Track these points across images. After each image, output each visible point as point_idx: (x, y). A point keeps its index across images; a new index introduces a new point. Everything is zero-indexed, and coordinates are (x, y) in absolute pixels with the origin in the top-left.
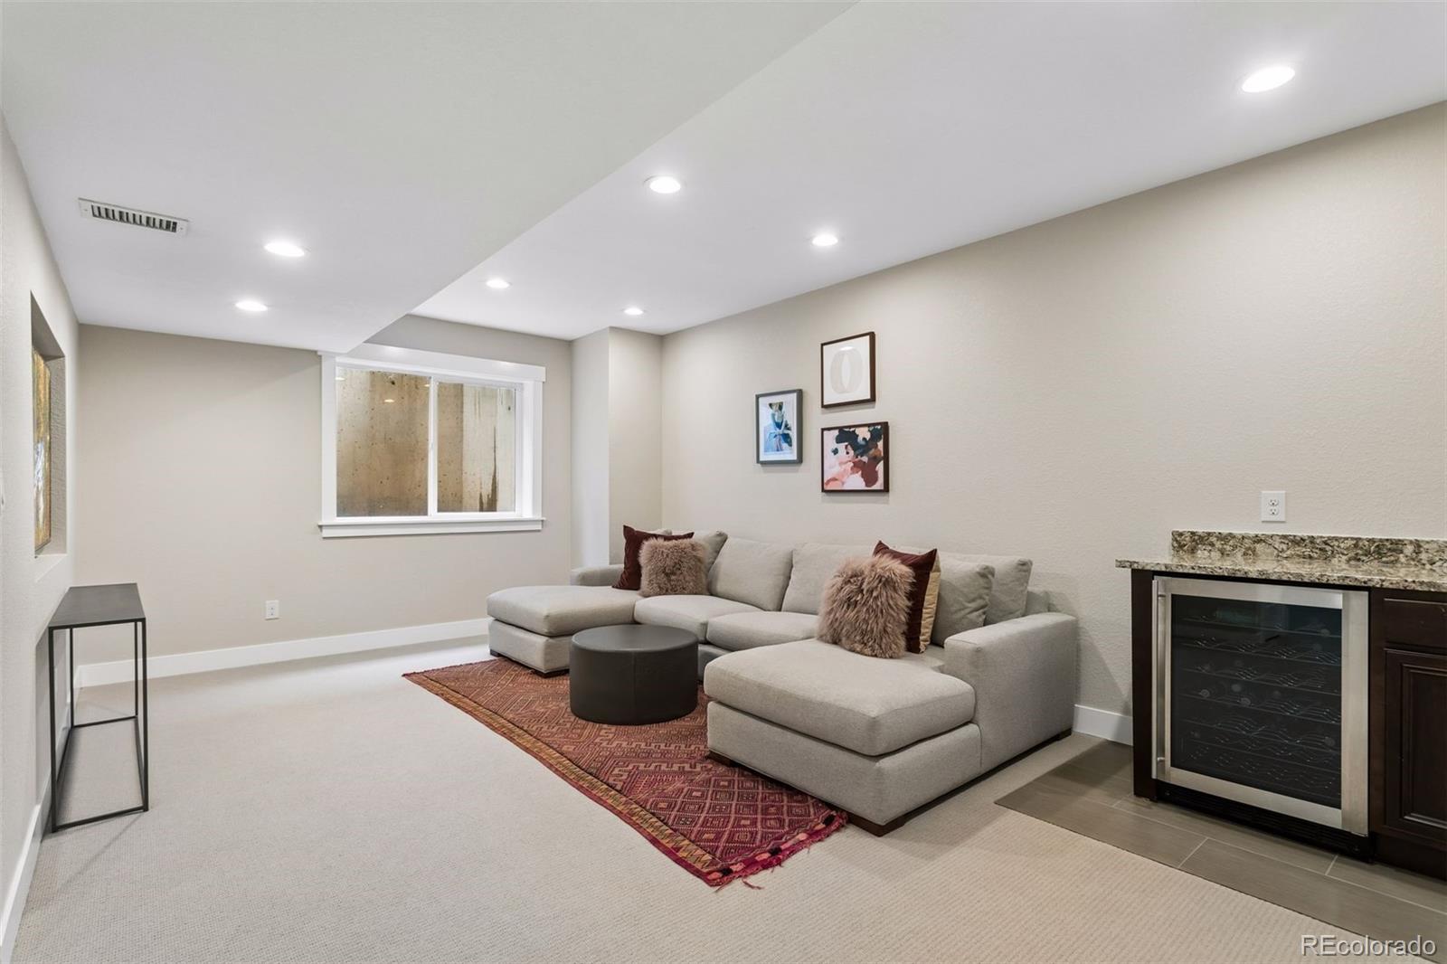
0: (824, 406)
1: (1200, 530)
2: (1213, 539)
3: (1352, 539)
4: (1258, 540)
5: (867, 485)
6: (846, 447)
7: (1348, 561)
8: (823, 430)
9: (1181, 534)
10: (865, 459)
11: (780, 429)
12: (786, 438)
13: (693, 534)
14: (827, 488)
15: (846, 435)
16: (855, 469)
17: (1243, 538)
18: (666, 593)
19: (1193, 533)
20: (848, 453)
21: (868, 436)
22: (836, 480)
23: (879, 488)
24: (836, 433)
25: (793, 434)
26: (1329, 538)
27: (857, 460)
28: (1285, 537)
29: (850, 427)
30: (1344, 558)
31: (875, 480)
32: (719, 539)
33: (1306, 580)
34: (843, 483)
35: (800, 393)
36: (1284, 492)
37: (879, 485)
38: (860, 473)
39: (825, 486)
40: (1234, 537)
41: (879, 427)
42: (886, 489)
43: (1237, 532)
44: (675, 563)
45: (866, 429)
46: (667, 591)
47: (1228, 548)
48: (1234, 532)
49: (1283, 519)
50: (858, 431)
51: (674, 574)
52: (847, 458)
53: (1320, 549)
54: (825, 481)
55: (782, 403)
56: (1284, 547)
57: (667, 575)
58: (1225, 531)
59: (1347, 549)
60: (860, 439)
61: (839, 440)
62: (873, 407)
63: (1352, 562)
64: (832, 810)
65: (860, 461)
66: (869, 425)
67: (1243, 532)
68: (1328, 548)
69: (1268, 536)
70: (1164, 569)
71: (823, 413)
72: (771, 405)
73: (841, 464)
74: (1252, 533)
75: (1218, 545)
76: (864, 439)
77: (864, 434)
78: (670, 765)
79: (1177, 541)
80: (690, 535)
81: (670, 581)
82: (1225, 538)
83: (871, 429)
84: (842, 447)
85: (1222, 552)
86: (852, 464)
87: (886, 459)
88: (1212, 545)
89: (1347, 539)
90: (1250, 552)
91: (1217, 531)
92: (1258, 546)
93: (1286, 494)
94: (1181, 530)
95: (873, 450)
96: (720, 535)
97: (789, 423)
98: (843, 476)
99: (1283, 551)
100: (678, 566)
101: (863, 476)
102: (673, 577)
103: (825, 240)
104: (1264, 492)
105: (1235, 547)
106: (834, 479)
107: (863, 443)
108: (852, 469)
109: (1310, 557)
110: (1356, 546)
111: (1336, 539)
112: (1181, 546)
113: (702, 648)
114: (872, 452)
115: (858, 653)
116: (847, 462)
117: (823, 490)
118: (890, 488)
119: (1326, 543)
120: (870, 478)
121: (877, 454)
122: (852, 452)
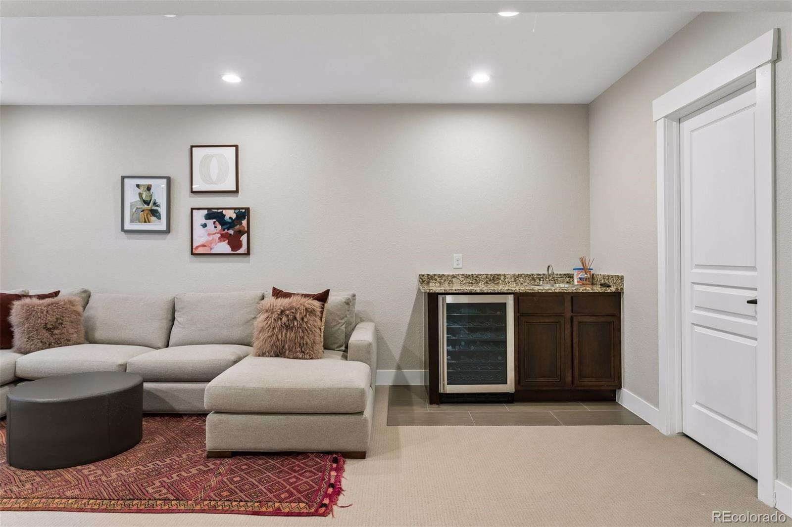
0: (192, 192)
1: (431, 273)
2: (436, 277)
3: (485, 274)
4: (454, 276)
5: (232, 250)
6: (214, 223)
7: (484, 284)
8: (192, 209)
9: (423, 276)
10: (231, 232)
11: (148, 205)
12: (155, 213)
13: (59, 292)
14: (195, 251)
15: (214, 215)
16: (222, 239)
17: (448, 276)
18: (50, 346)
19: (428, 275)
20: (216, 227)
21: (234, 216)
22: (205, 246)
23: (243, 252)
24: (206, 212)
25: (163, 210)
26: (478, 275)
27: (224, 232)
28: (463, 275)
29: (218, 209)
30: (483, 282)
31: (240, 246)
32: (84, 295)
33: (496, 292)
34: (211, 249)
35: (169, 180)
36: (461, 255)
37: (243, 250)
38: (227, 241)
39: (194, 250)
40: (445, 276)
41: (243, 211)
42: (248, 253)
43: (446, 273)
44: (57, 319)
45: (233, 211)
46: (50, 344)
47: (442, 281)
48: (445, 273)
49: (461, 267)
50: (225, 212)
51: (55, 328)
52: (214, 230)
53: (475, 280)
54: (194, 247)
55: (151, 185)
56: (463, 279)
57: (49, 330)
58: (441, 273)
59: (484, 279)
60: (227, 218)
61: (208, 217)
62: (237, 197)
63: (486, 284)
64: (332, 455)
65: (227, 233)
66: (235, 209)
67: (448, 273)
68: (478, 279)
69: (457, 275)
70: (444, 292)
71: (190, 197)
72: (138, 186)
73: (209, 235)
74: (451, 274)
75: (438, 280)
76: (231, 218)
77: (230, 214)
78: (187, 471)
79: (421, 278)
80: (56, 294)
81: (52, 334)
82: (441, 276)
83: (237, 211)
84: (210, 223)
85: (440, 283)
86: (220, 235)
87: (248, 232)
88: (436, 280)
89: (483, 275)
90: (451, 282)
91: (438, 273)
92: (453, 279)
93: (463, 256)
94: (423, 274)
95: (238, 226)
96: (85, 291)
97: (157, 201)
98: (211, 243)
99: (462, 281)
100: (60, 321)
101: (229, 243)
102: (56, 332)
103: (232, 78)
104: (455, 255)
105: (445, 280)
106: (204, 246)
107: (230, 221)
108: (219, 238)
109: (472, 283)
110: (487, 277)
111: (480, 275)
112: (423, 281)
113: (147, 386)
114: (237, 227)
115: (300, 359)
116: (215, 233)
117: (192, 254)
118: (251, 252)
119: (477, 277)
120: (235, 244)
121: (242, 229)
122: (219, 227)
